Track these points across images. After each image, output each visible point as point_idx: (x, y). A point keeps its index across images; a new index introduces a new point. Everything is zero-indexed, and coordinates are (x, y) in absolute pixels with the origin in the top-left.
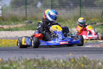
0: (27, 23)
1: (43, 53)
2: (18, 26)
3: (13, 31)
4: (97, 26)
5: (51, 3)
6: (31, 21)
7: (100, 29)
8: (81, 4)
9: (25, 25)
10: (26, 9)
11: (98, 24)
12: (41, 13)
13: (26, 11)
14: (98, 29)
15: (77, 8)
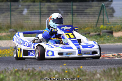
0: (12, 31)
1: (32, 64)
2: (2, 34)
4: (92, 36)
5: (39, 10)
6: (17, 30)
7: (94, 39)
8: (74, 12)
9: (9, 34)
10: (11, 16)
11: (92, 34)
12: (27, 20)
13: (11, 18)
14: (92, 39)
15: (68, 16)
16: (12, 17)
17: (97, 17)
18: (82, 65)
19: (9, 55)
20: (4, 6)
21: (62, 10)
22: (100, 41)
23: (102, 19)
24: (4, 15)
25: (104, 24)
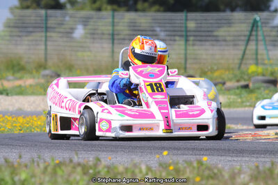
0: (47, 76)
1: (93, 150)
2: (25, 82)
3: (12, 95)
4: (229, 90)
5: (110, 28)
6: (59, 73)
7: (235, 97)
8: (189, 34)
9: (42, 81)
10: (46, 41)
11: (229, 84)
13: (46, 45)
14: (229, 97)
15: (177, 43)
16: (49, 43)
17: (243, 48)
18: (206, 155)
19: (41, 129)
20: (32, 18)
21: (163, 29)
22: (248, 102)
23: (254, 52)
24: (30, 38)
25: (257, 64)
